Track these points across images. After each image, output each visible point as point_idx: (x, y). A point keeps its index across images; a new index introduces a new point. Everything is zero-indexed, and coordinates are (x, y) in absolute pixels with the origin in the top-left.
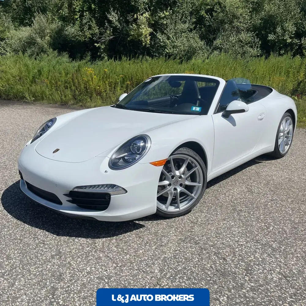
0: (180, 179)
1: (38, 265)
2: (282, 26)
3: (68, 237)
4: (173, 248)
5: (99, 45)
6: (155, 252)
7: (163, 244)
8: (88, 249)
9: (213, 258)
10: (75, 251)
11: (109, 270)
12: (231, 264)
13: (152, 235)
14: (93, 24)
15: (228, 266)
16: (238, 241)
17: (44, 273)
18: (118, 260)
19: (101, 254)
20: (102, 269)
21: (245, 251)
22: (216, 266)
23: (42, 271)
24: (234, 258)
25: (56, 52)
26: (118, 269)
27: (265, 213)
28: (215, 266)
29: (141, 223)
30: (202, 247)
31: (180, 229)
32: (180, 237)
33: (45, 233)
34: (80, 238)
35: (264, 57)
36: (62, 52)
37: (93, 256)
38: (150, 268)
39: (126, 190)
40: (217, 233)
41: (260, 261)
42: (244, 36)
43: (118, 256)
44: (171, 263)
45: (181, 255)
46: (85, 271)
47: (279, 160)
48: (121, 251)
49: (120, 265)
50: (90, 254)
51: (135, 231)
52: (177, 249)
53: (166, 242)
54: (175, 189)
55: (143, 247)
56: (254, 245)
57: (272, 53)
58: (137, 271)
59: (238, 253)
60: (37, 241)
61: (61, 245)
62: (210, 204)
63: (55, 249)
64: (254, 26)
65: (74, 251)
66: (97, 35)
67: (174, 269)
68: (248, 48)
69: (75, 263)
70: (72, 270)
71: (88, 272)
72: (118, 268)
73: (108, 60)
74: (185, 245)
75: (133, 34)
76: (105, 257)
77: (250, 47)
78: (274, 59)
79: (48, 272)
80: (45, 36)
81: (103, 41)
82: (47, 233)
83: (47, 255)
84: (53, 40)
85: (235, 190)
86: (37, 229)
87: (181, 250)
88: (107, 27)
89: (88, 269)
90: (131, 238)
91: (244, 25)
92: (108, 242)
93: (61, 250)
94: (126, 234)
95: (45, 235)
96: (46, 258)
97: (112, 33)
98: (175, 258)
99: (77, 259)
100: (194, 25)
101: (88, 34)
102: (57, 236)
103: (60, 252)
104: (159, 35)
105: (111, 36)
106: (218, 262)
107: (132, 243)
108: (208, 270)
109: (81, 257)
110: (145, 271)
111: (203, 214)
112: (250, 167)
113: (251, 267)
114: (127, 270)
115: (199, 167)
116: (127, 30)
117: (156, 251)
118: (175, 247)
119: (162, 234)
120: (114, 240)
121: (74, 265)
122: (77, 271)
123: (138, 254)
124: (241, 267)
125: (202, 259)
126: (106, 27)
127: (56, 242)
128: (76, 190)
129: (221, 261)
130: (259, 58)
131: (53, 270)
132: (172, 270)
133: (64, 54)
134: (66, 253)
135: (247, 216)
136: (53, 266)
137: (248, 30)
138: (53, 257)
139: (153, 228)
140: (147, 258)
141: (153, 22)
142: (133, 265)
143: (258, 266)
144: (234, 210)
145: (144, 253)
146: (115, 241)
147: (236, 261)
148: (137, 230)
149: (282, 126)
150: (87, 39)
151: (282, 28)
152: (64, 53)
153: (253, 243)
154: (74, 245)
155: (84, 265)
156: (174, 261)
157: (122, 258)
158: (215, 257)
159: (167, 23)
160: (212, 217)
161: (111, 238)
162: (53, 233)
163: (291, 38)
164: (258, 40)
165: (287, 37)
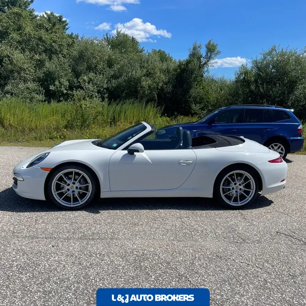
2: (59, 81)
35: (47, 102)
42: (31, 85)
57: (52, 100)
64: (39, 78)
68: (34, 94)
77: (36, 94)
78: (54, 104)
91: (30, 76)
130: (43, 103)
137: (34, 81)
151: (60, 82)
163: (66, 90)
164: (42, 89)
165: (63, 89)
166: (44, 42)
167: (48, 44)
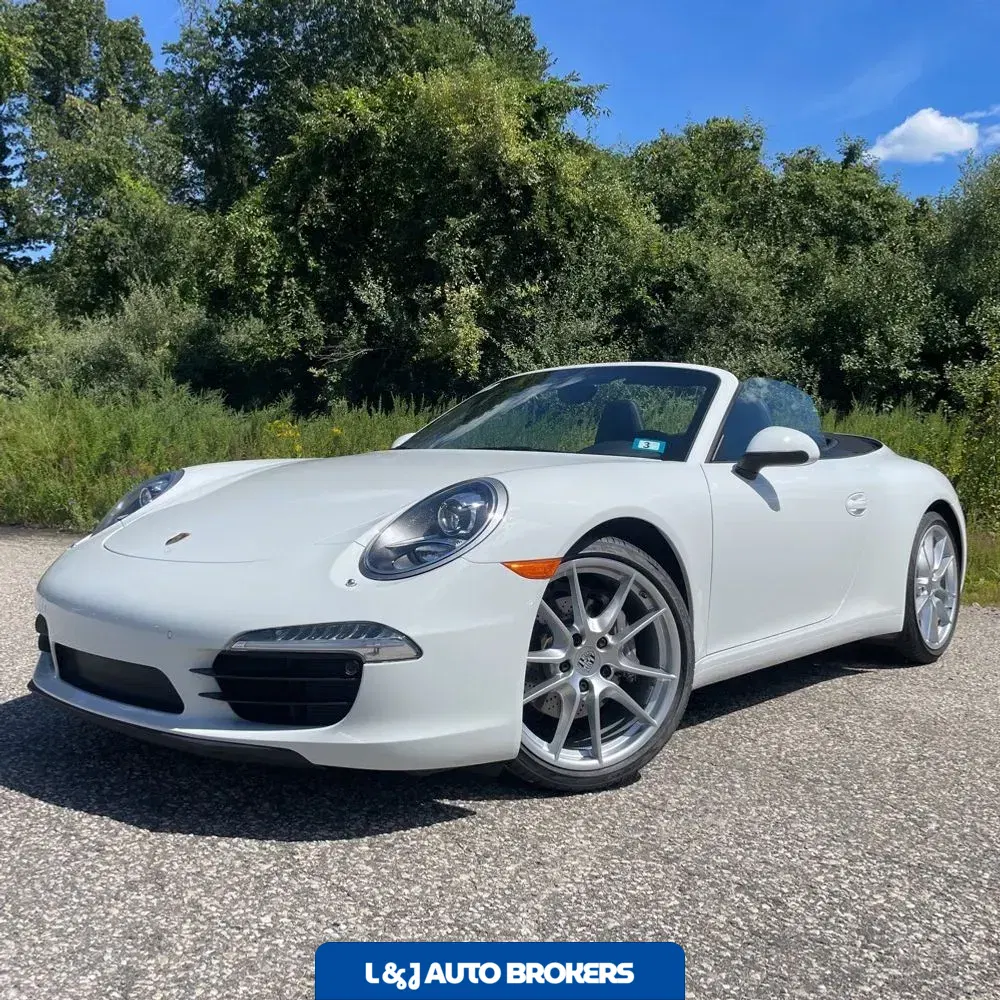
0: (602, 651)
1: (75, 907)
3: (192, 835)
4: (585, 871)
5: (322, 371)
6: (518, 878)
7: (543, 859)
8: (265, 867)
9: (737, 900)
10: (218, 872)
11: (345, 924)
12: (803, 916)
13: (503, 836)
14: (310, 313)
15: (792, 921)
16: (818, 858)
17: (96, 928)
18: (379, 898)
19: (314, 882)
20: (319, 921)
21: (851, 882)
22: (750, 921)
23: (86, 923)
24: (812, 901)
25: (185, 388)
26: (380, 923)
27: (903, 788)
28: (745, 920)
29: (461, 806)
30: (692, 869)
31: (606, 823)
32: (606, 844)
33: (107, 824)
34: (235, 840)
35: (833, 412)
36: (206, 388)
37: (287, 886)
38: (502, 921)
39: (417, 646)
40: (740, 835)
41: (909, 910)
43: (378, 888)
44: (581, 910)
45: (613, 888)
46: (255, 926)
47: (922, 669)
48: (392, 874)
49: (389, 911)
50: (273, 882)
51: (440, 824)
52: (596, 874)
53: (555, 855)
54: (586, 685)
55: (473, 867)
56: (882, 868)
57: (855, 402)
58: (452, 928)
59: (824, 887)
60: (75, 844)
61: (165, 855)
62: (706, 764)
63: (140, 864)
64: (795, 330)
65: (212, 872)
66: (319, 344)
67: (593, 927)
69: (216, 902)
70: (203, 923)
71: (263, 928)
72: (378, 918)
73: (350, 410)
74: (628, 862)
75: (430, 343)
76: (330, 888)
79: (109, 925)
80: (154, 347)
81: (336, 360)
82: (114, 824)
83: (111, 880)
84: (180, 358)
85: (788, 733)
86: (77, 813)
87: (613, 877)
88: (351, 322)
89: (267, 920)
90: (426, 843)
91: (767, 329)
92: (340, 851)
93: (164, 869)
94: (408, 832)
95: (109, 828)
96: (107, 889)
97: (365, 340)
98: (594, 896)
99: (225, 892)
100: (614, 328)
101: (291, 339)
102: (151, 831)
103: (159, 875)
104: (508, 349)
105: (363, 347)
106: (756, 911)
107: (431, 853)
108: (720, 929)
109: (237, 888)
110: (481, 928)
111: (682, 787)
112: (829, 682)
113: (879, 925)
114: (412, 925)
115: (665, 612)
116: (410, 332)
117: (521, 877)
118: (589, 869)
119: (540, 834)
120: (363, 845)
121: (214, 909)
122: (224, 925)
123: (453, 885)
124: (842, 926)
125: (694, 901)
126: (348, 321)
127: (147, 847)
128: (240, 646)
129: (764, 906)
131: (129, 920)
132: (585, 928)
133: (210, 396)
134: (183, 876)
135: (839, 793)
136: (133, 911)
137: (778, 342)
138: (131, 886)
139: (506, 819)
140: (486, 895)
141: (492, 312)
142: (436, 913)
143: (908, 924)
144: (794, 778)
145: (477, 881)
146: (367, 848)
147: (820, 908)
148: (446, 823)
149: (921, 550)
150: (286, 354)
151: (883, 338)
152: (212, 394)
153: (875, 861)
154: (215, 857)
155: (249, 910)
156: (588, 905)
157: (392, 892)
158: (740, 895)
159: (533, 315)
160: (715, 795)
161: (354, 841)
162: (139, 825)
163: (910, 366)
164: (811, 371)
165: (897, 362)
166: (820, 201)
167: (834, 210)
